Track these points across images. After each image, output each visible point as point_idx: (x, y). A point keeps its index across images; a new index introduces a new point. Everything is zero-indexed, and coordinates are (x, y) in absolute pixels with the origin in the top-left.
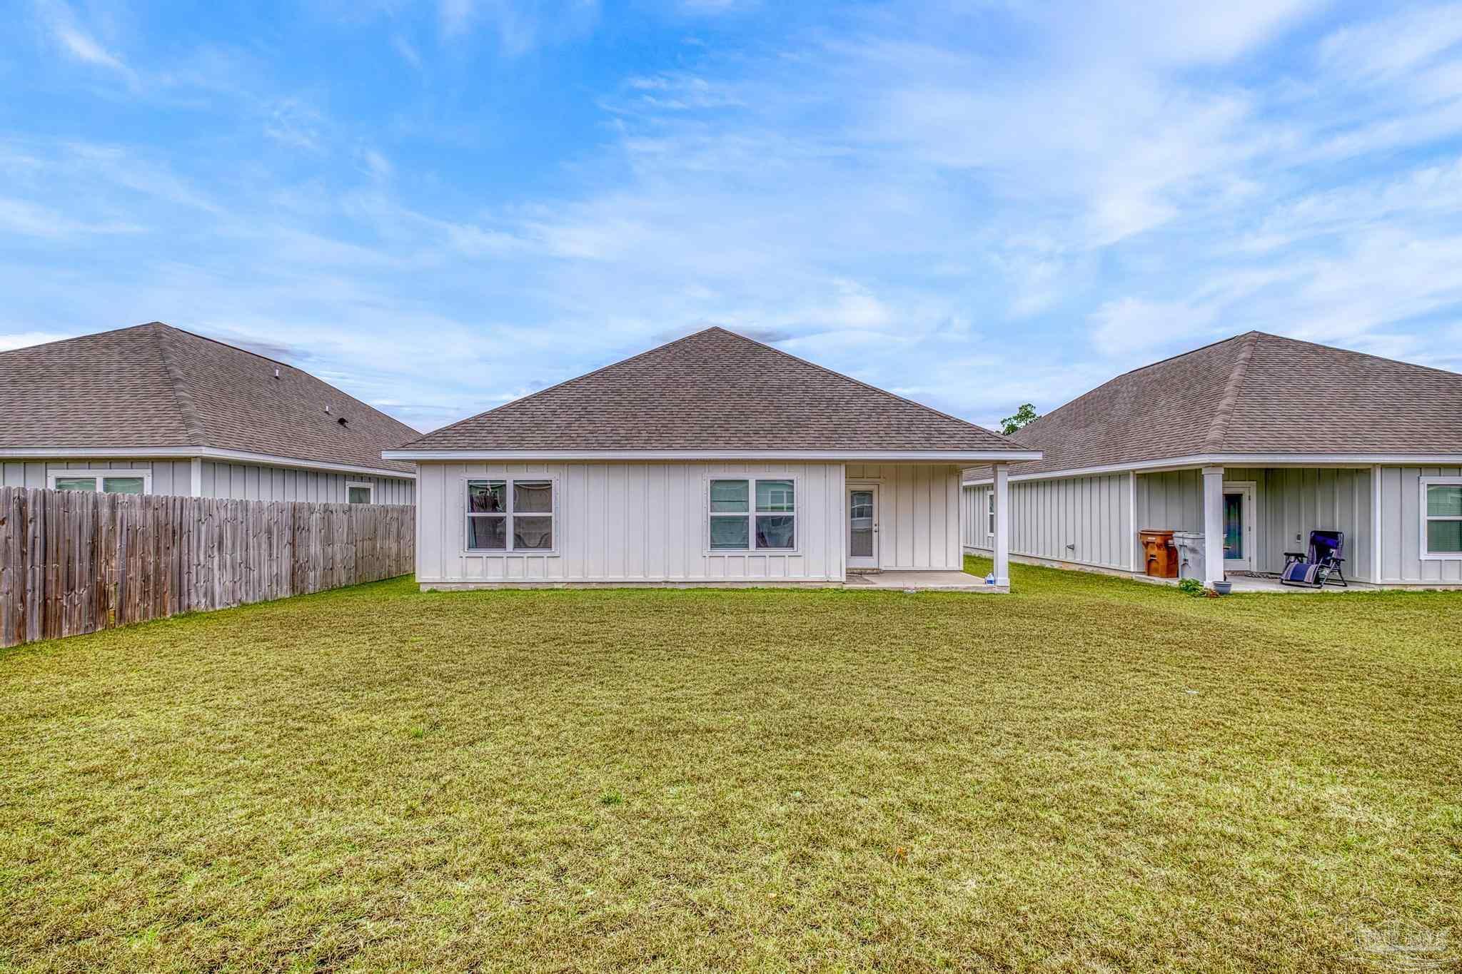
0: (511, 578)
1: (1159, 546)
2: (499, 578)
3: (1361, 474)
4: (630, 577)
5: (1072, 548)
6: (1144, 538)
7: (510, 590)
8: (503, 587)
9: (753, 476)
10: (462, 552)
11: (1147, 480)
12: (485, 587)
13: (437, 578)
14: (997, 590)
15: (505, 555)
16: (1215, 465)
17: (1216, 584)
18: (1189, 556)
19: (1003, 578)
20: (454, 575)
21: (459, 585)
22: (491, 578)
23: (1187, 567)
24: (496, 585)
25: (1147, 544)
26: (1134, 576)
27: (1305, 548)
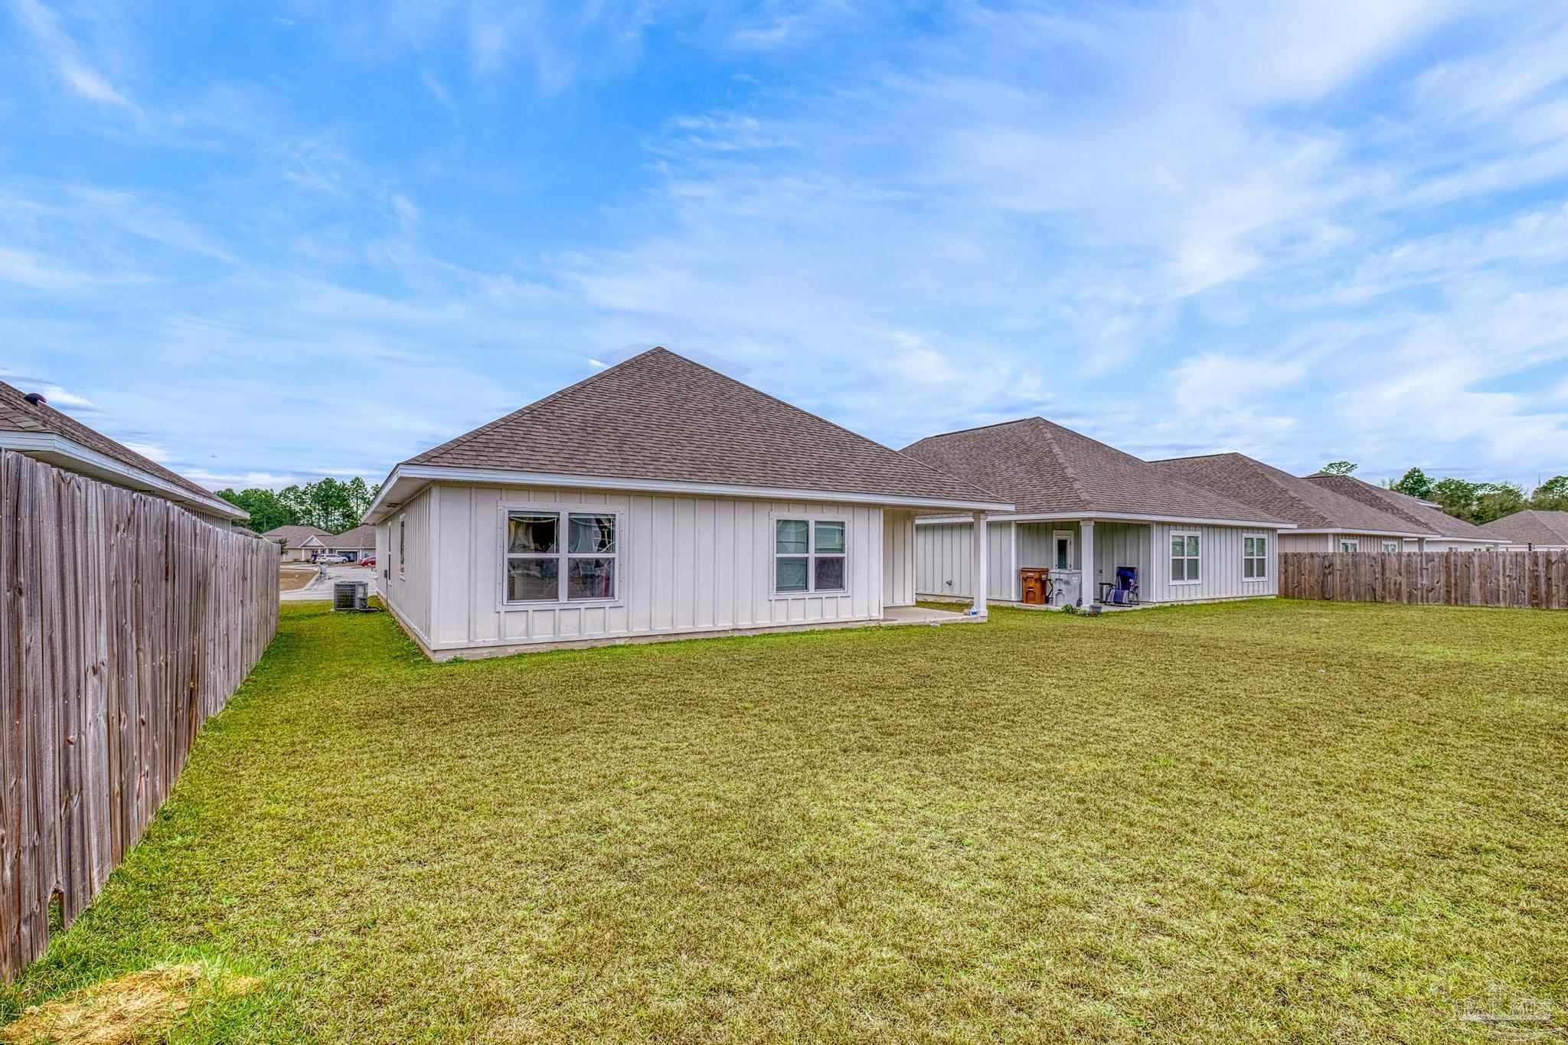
0: (564, 636)
1: (1036, 580)
2: (548, 637)
3: (1144, 527)
4: (719, 625)
5: (950, 584)
6: (1024, 575)
7: (560, 652)
8: (552, 647)
9: (812, 516)
10: (499, 605)
11: (1025, 528)
12: (529, 649)
13: (463, 642)
14: (980, 620)
15: (557, 607)
16: (1090, 519)
17: (1092, 607)
18: (1063, 587)
19: (983, 611)
20: (485, 636)
21: (493, 650)
22: (537, 638)
23: (1060, 596)
24: (544, 646)
25: (1025, 580)
26: (1015, 605)
27: (1114, 579)
